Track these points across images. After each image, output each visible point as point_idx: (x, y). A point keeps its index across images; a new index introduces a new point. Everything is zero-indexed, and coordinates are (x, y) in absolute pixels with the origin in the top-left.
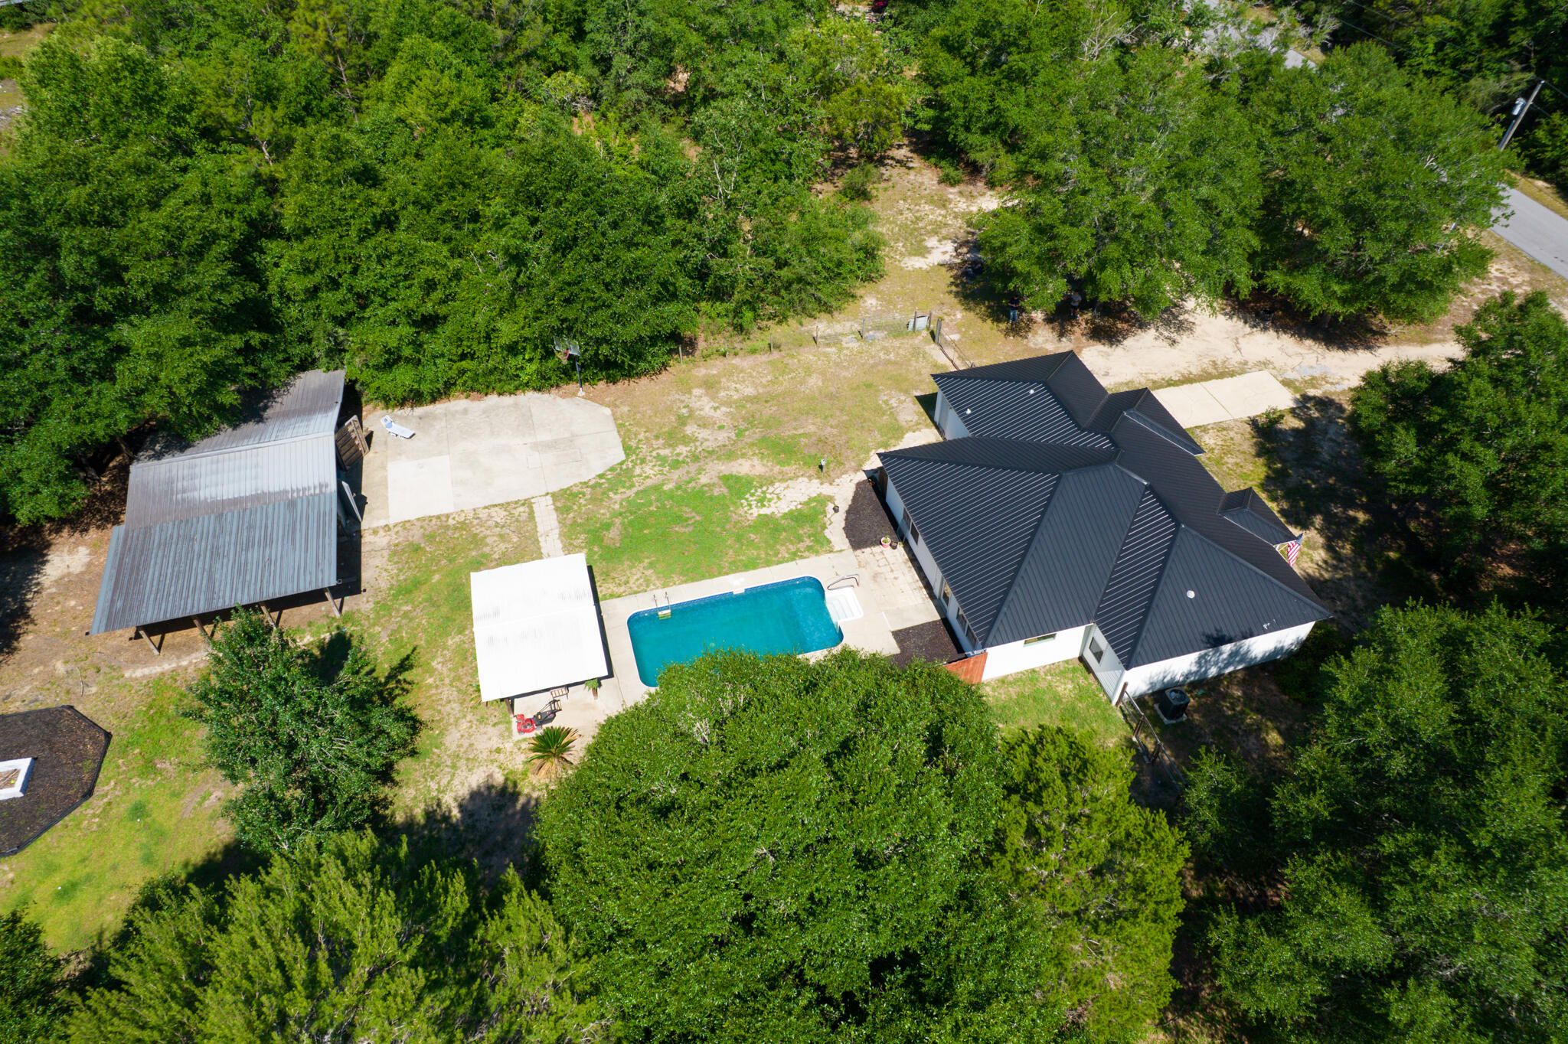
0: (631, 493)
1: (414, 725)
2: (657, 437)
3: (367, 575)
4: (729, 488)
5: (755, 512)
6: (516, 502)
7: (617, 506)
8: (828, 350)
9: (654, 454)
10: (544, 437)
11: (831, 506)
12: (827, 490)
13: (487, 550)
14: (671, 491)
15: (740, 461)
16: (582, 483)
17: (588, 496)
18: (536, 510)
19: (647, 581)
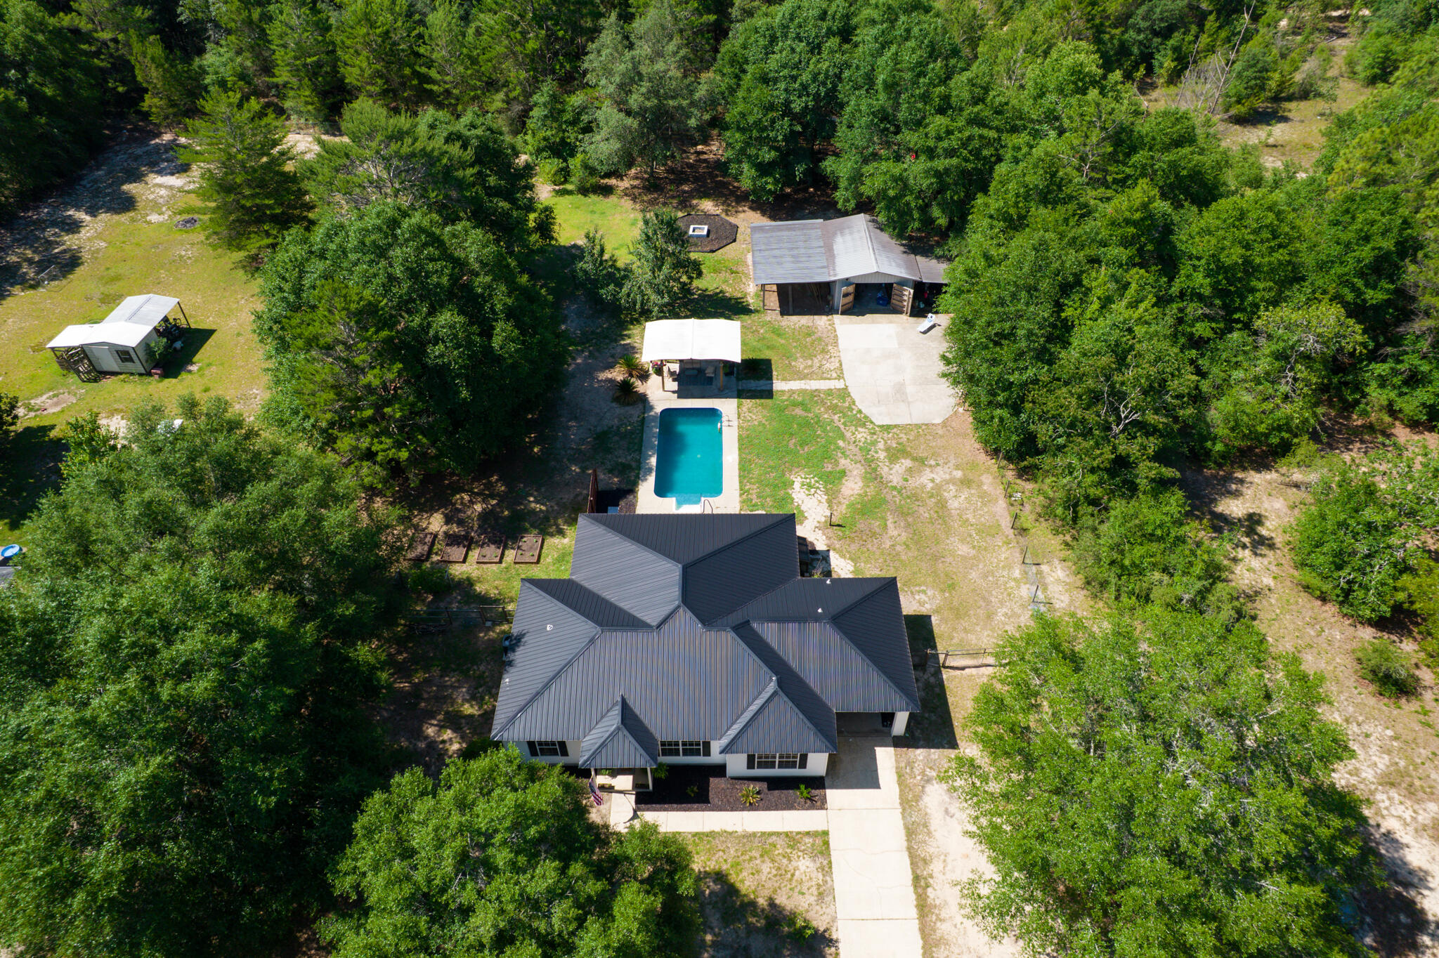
0: (839, 424)
2: (899, 444)
3: (796, 318)
4: (831, 472)
5: (798, 481)
6: (842, 373)
7: (826, 416)
8: (1018, 572)
9: (880, 440)
12: (813, 524)
14: (836, 444)
15: (860, 484)
16: (854, 402)
17: (839, 404)
18: (832, 381)
19: (748, 421)
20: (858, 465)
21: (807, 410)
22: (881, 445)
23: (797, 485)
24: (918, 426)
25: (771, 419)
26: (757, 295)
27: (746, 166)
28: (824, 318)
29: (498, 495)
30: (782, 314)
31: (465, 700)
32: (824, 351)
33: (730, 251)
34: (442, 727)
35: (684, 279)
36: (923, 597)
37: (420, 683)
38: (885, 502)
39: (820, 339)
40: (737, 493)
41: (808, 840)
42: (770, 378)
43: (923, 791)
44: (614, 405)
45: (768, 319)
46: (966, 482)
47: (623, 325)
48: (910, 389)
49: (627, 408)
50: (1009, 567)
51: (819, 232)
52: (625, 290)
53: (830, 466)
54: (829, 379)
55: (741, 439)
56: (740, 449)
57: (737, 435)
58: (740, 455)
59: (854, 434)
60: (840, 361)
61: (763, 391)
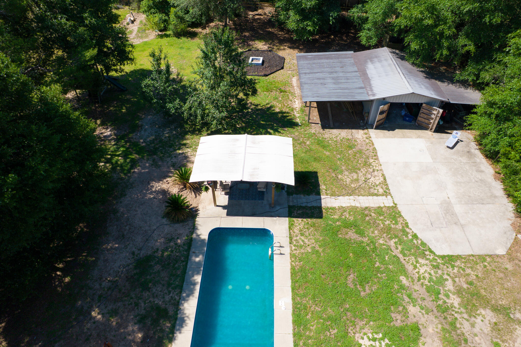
0: (397, 252)
2: (470, 283)
3: (335, 131)
4: (402, 329)
6: (388, 189)
7: (381, 241)
9: (446, 277)
13: (346, 173)
14: (399, 281)
16: (407, 225)
17: (393, 226)
18: (380, 198)
19: (301, 247)
20: (432, 317)
21: (361, 233)
24: (482, 258)
25: (324, 245)
26: (302, 111)
27: (291, 13)
28: (361, 132)
30: (325, 126)
32: (367, 164)
33: (279, 76)
35: (241, 95)
39: (360, 151)
42: (318, 194)
44: (165, 221)
45: (313, 131)
47: (183, 135)
48: (458, 209)
49: (177, 225)
51: (352, 61)
52: (187, 105)
53: (399, 317)
54: (377, 195)
55: (294, 273)
56: (293, 289)
57: (289, 267)
58: (293, 299)
59: (415, 267)
60: (383, 175)
61: (314, 208)
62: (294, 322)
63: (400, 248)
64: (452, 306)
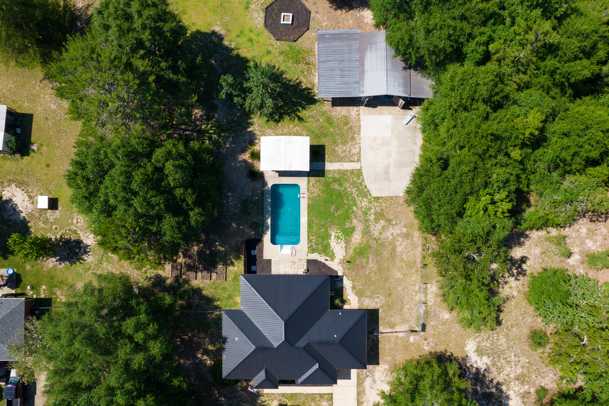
0: (355, 195)
1: (277, 121)
2: (381, 210)
3: (339, 109)
4: (348, 229)
5: (333, 234)
6: (360, 157)
7: (349, 190)
8: (417, 287)
9: (373, 207)
10: (392, 170)
11: (329, 259)
12: (337, 260)
13: (340, 146)
14: (352, 209)
15: (361, 236)
16: (363, 180)
17: (357, 181)
18: (355, 163)
19: (313, 193)
20: (361, 224)
21: (341, 185)
22: (373, 211)
23: (333, 237)
24: (392, 198)
25: (323, 192)
28: (355, 109)
29: (203, 241)
30: (333, 104)
31: (209, 344)
32: (353, 138)
33: (306, 40)
34: (203, 354)
36: (378, 300)
37: (191, 336)
38: (370, 247)
39: (352, 127)
40: (306, 242)
41: (326, 396)
42: (324, 161)
43: (365, 380)
44: (248, 180)
45: (325, 109)
46: (407, 236)
49: (255, 182)
50: (414, 285)
53: (348, 224)
54: (353, 161)
55: (309, 207)
56: (308, 213)
57: (307, 204)
58: (308, 218)
59: (361, 202)
60: (360, 147)
61: (320, 170)
62: (308, 227)
63: (357, 193)
64: (370, 219)
